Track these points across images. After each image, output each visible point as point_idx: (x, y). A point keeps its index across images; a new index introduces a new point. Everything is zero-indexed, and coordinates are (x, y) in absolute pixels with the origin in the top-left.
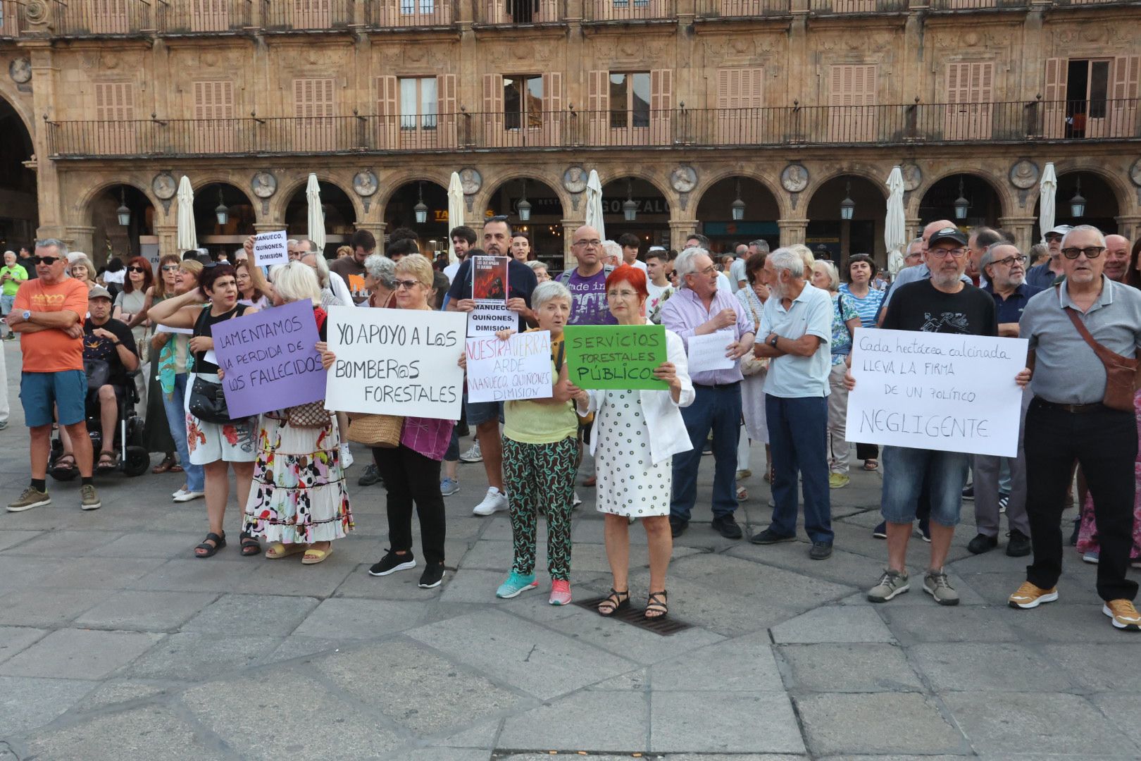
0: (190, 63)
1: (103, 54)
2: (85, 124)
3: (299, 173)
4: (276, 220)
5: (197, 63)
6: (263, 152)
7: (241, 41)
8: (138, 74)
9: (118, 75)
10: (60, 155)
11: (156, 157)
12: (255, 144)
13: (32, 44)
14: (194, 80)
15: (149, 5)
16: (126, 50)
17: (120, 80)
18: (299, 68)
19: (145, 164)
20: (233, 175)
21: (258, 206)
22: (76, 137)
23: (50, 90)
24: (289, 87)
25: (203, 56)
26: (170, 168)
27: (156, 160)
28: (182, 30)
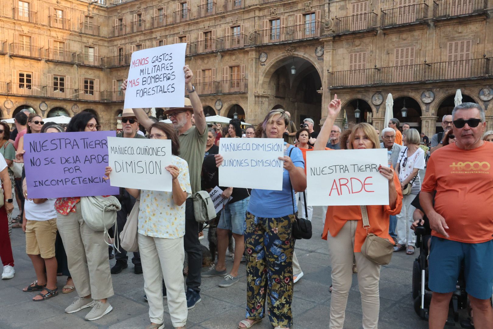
0: (394, 40)
1: (355, 40)
2: (345, 72)
3: (447, 90)
4: (433, 114)
5: (398, 39)
6: (429, 80)
7: (422, 26)
8: (369, 47)
9: (360, 49)
10: (333, 86)
11: (375, 85)
12: (425, 76)
13: (326, 39)
14: (396, 48)
15: (377, 15)
16: (365, 37)
17: (361, 51)
18: (452, 36)
19: (369, 89)
20: (411, 93)
21: (424, 108)
22: (340, 79)
23: (331, 59)
24: (445, 46)
25: (401, 36)
26: (381, 90)
27: (375, 87)
28: (392, 25)
